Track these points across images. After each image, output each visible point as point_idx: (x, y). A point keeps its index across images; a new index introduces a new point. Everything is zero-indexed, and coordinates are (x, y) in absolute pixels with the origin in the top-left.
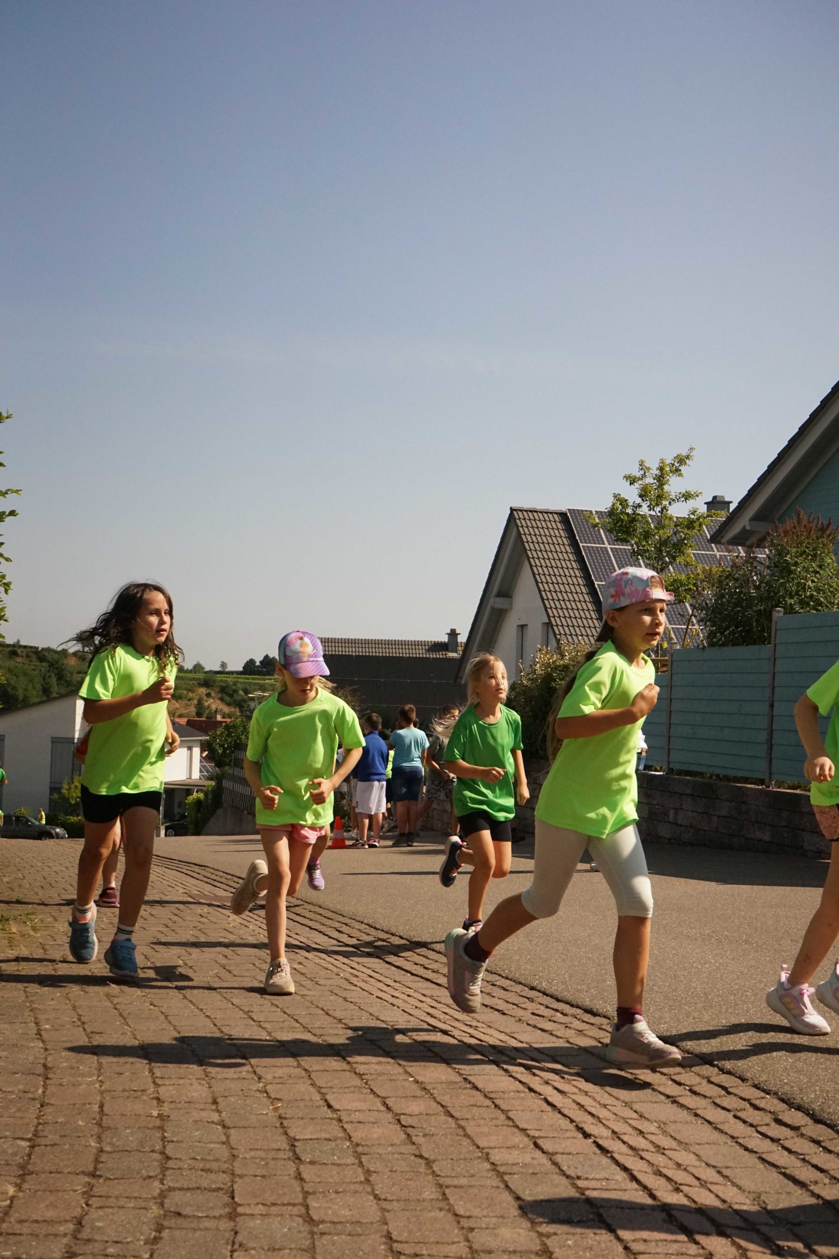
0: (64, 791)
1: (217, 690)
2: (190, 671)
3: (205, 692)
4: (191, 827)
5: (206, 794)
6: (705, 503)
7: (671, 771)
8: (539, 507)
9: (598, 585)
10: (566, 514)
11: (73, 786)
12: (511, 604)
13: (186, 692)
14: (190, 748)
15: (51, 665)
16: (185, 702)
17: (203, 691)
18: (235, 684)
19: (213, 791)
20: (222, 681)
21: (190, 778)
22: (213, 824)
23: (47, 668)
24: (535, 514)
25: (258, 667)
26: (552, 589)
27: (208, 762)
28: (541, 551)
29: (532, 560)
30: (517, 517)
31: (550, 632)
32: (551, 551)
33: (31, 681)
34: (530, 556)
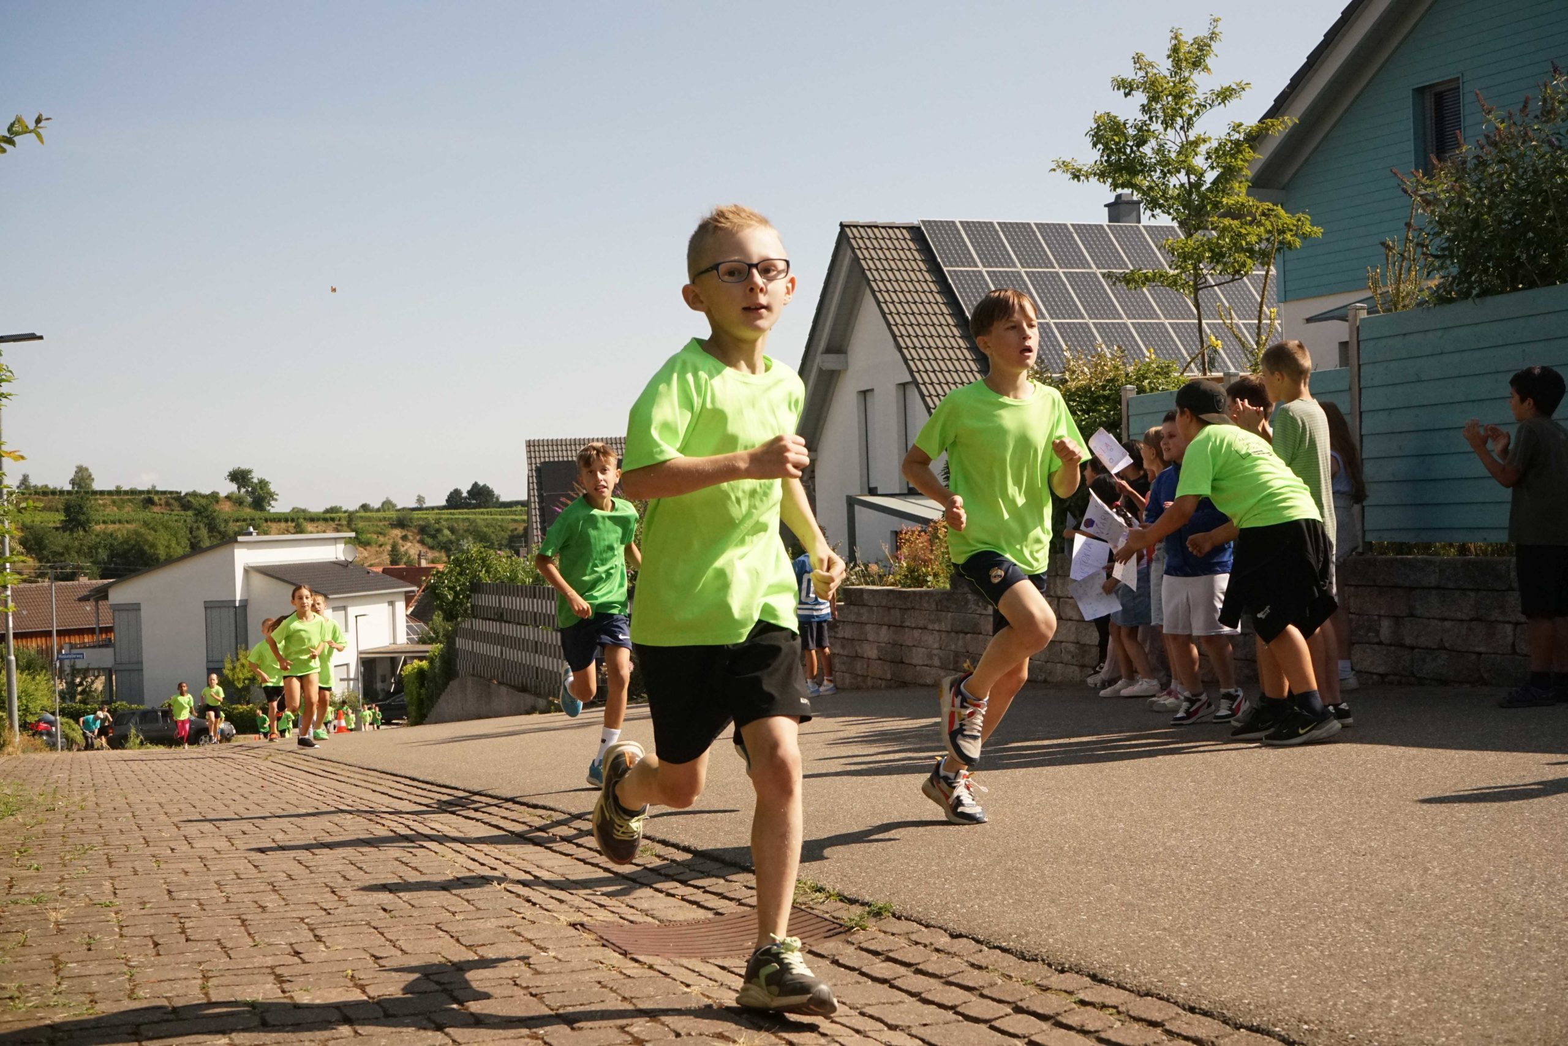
0: (226, 672)
1: (416, 531)
2: (378, 510)
3: (400, 535)
4: (412, 709)
5: (431, 661)
6: (1106, 206)
8: (881, 220)
10: (919, 228)
11: (238, 665)
12: (847, 362)
13: (375, 536)
14: (392, 603)
15: (198, 513)
16: (373, 549)
17: (398, 533)
18: (438, 521)
19: (442, 656)
20: (418, 519)
21: (394, 643)
22: (444, 703)
23: (193, 519)
24: (876, 230)
25: (466, 498)
26: (912, 332)
27: (414, 620)
28: (890, 281)
29: (878, 295)
30: (851, 235)
31: (913, 394)
32: (904, 281)
33: (175, 535)
34: (876, 288)
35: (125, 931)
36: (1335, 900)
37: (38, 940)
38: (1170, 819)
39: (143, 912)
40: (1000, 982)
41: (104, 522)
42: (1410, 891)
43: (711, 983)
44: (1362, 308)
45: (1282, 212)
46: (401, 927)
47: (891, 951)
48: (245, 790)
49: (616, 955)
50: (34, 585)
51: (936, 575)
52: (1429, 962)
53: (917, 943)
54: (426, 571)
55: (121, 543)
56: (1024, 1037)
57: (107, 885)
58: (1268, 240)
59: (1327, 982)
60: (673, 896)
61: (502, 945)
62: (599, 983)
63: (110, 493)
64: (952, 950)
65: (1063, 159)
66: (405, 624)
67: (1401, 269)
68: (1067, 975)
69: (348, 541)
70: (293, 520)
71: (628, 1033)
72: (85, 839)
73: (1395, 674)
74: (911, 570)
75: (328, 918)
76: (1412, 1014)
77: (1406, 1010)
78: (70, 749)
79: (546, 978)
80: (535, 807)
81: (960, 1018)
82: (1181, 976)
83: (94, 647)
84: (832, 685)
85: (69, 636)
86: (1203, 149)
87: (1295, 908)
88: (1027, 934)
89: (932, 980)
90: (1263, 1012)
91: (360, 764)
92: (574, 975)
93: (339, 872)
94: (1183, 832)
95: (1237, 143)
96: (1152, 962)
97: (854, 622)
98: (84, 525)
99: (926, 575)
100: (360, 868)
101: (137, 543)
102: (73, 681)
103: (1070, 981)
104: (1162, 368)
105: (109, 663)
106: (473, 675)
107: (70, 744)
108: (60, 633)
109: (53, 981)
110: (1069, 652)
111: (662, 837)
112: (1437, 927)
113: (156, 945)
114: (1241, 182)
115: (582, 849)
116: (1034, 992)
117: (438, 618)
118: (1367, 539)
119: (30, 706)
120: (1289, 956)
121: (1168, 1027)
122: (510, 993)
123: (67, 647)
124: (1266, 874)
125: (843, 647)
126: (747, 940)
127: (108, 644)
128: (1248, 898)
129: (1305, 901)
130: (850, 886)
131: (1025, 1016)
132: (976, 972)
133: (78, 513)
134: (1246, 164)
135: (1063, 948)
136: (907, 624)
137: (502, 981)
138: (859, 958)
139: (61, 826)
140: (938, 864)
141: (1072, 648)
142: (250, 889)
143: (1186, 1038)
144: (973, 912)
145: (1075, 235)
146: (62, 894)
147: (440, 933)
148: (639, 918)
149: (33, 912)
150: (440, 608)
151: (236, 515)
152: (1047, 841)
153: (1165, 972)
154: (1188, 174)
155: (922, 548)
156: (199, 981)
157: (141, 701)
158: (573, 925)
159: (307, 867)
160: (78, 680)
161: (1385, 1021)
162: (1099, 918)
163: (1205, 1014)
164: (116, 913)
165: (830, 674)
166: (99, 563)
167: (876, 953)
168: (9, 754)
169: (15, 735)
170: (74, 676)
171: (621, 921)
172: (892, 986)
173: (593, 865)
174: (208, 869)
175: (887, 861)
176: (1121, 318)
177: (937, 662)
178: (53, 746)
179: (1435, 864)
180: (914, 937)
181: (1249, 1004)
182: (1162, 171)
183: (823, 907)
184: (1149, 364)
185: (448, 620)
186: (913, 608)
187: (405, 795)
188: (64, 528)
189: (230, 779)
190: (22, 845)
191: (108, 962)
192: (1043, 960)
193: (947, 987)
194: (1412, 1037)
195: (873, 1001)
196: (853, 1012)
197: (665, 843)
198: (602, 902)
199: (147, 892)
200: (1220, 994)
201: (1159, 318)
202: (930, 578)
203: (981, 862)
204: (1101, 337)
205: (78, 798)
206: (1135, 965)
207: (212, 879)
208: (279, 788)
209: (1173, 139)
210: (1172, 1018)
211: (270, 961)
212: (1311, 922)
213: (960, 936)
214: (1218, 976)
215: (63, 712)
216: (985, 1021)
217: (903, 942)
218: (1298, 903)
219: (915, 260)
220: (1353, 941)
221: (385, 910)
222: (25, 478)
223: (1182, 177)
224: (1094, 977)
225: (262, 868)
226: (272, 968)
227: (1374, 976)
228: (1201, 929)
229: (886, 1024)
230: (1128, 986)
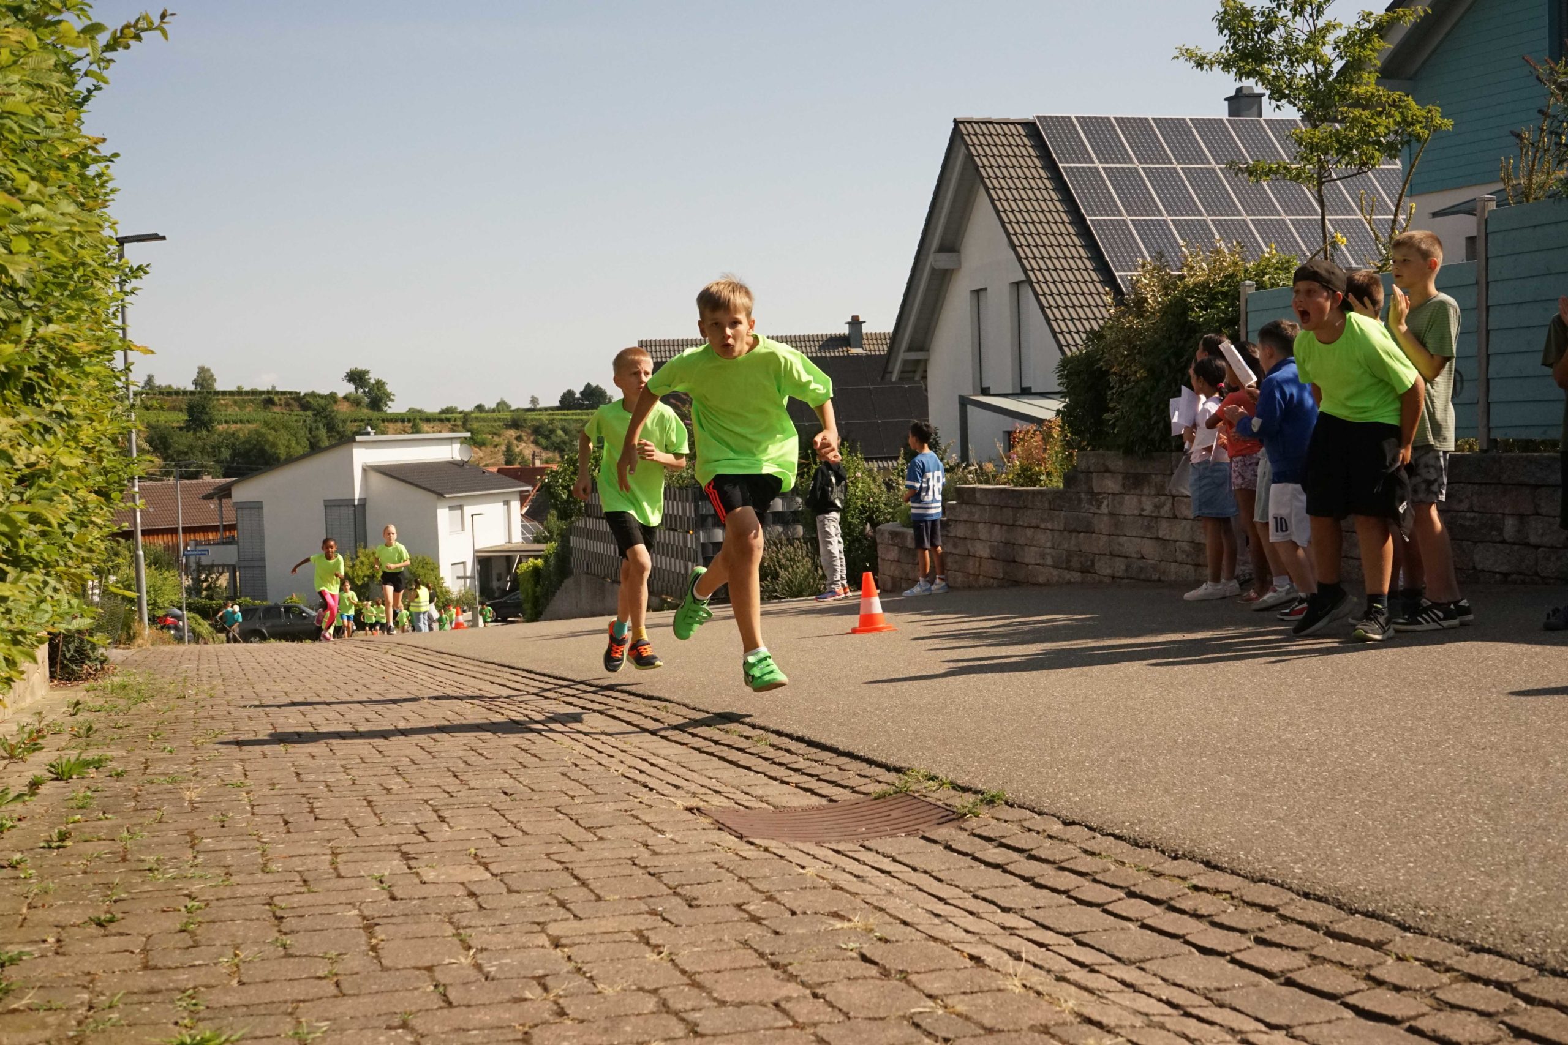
1: (529, 431)
2: (493, 411)
3: (514, 435)
4: (527, 606)
5: (546, 559)
6: (1226, 99)
7: (1492, 443)
8: (996, 116)
9: (1091, 221)
10: (1034, 124)
11: (357, 562)
12: (960, 261)
13: (490, 437)
14: (507, 503)
15: (317, 413)
16: (489, 449)
17: (512, 433)
18: (551, 422)
19: (557, 554)
20: (532, 420)
21: (510, 542)
22: (560, 601)
23: (313, 418)
24: (990, 126)
25: (578, 399)
26: (1026, 230)
27: (529, 520)
28: (1004, 178)
29: (992, 192)
30: (965, 132)
31: (1027, 293)
32: (1019, 178)
33: (295, 435)
34: (990, 186)
35: (256, 809)
36: (1453, 792)
37: (174, 816)
38: (1285, 713)
39: (272, 792)
40: (1113, 868)
41: (226, 422)
42: (1531, 783)
43: (825, 865)
44: (1491, 200)
45: (1413, 104)
46: (522, 810)
47: (1004, 837)
48: (368, 681)
49: (733, 838)
50: (159, 483)
51: (1049, 474)
52: (1549, 852)
53: (1030, 830)
54: (541, 471)
55: (243, 443)
56: (1137, 920)
57: (238, 767)
58: (1396, 132)
59: (1445, 870)
60: (788, 783)
61: (620, 828)
62: (716, 863)
63: (231, 393)
64: (1065, 837)
65: (1186, 47)
66: (520, 524)
67: (1534, 161)
68: (1181, 861)
69: (464, 441)
70: (409, 421)
71: (744, 910)
72: (216, 725)
73: (1520, 573)
74: (1024, 469)
75: (451, 800)
76: (1530, 901)
77: (1524, 898)
78: (197, 642)
79: (664, 859)
80: (650, 698)
81: (1073, 902)
82: (1296, 863)
83: (218, 544)
84: (944, 584)
85: (194, 533)
86: (1331, 38)
87: (1412, 799)
88: (1140, 822)
89: (1045, 866)
90: (1378, 898)
91: (477, 657)
92: (691, 857)
93: (460, 758)
94: (1298, 727)
95: (1368, 33)
96: (1267, 850)
97: (966, 521)
98: (207, 425)
99: (1040, 473)
100: (481, 754)
101: (258, 441)
102: (198, 577)
103: (1182, 867)
104: (1282, 264)
105: (233, 560)
106: (587, 573)
107: (197, 638)
108: (186, 530)
109: (189, 854)
110: (1183, 552)
111: (775, 728)
112: (1558, 819)
113: (286, 823)
114: (1370, 73)
115: (697, 739)
116: (1147, 877)
117: (552, 518)
118: (1492, 437)
119: (158, 600)
120: (1406, 845)
121: (1282, 911)
122: (629, 873)
123: (192, 543)
124: (1383, 767)
125: (955, 546)
126: (861, 826)
127: (231, 541)
128: (1365, 789)
129: (1422, 792)
130: (963, 775)
131: (1138, 900)
132: (1089, 858)
133: (201, 413)
134: (1376, 54)
135: (1177, 835)
136: (1018, 523)
137: (621, 861)
138: (972, 844)
139: (192, 712)
140: (1050, 755)
141: (1186, 547)
142: (375, 773)
143: (1301, 923)
144: (1087, 800)
145: (1194, 130)
146: (196, 775)
147: (560, 816)
148: (754, 803)
149: (169, 792)
150: (555, 507)
151: (354, 416)
152: (1160, 734)
153: (1280, 859)
154: (1314, 64)
155: (1036, 448)
156: (329, 857)
157: (264, 598)
158: (690, 810)
159: (429, 753)
160: (203, 576)
161: (1503, 909)
162: (1213, 807)
163: (1320, 899)
164: (248, 793)
165: (942, 573)
166: (222, 462)
167: (988, 839)
168: (139, 646)
169: (144, 628)
170: (199, 572)
171: (737, 806)
172: (1005, 871)
173: (708, 753)
174: (334, 754)
175: (1000, 752)
176: (1241, 215)
177: (1049, 561)
178: (180, 640)
179: (1557, 758)
180: (1026, 824)
181: (1365, 890)
182: (1290, 60)
183: (936, 795)
184: (1269, 259)
185: (562, 519)
186: (1026, 507)
187: (522, 687)
188: (188, 428)
189: (352, 670)
190: (156, 729)
191: (241, 838)
192: (1156, 847)
193: (1060, 873)
194: (1531, 923)
195: (986, 884)
196: (966, 895)
197: (779, 733)
198: (718, 789)
199: (276, 774)
200: (1335, 880)
201: (1279, 215)
202: (1043, 477)
203: (1093, 753)
204: (1220, 234)
205: (206, 687)
206: (1249, 852)
207: (338, 763)
208: (400, 679)
209: (1301, 26)
210: (1287, 904)
211: (396, 839)
212: (1428, 812)
213: (1073, 823)
214: (1333, 864)
215: (190, 608)
216: (1098, 905)
217: (1016, 829)
218: (1415, 794)
219: (1030, 156)
220: (1471, 831)
221: (506, 793)
222: (150, 379)
223: (1309, 67)
224: (1207, 864)
225: (386, 753)
226: (398, 846)
227: (1493, 865)
228: (1317, 819)
229: (999, 906)
230: (1242, 872)
